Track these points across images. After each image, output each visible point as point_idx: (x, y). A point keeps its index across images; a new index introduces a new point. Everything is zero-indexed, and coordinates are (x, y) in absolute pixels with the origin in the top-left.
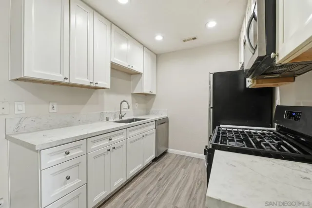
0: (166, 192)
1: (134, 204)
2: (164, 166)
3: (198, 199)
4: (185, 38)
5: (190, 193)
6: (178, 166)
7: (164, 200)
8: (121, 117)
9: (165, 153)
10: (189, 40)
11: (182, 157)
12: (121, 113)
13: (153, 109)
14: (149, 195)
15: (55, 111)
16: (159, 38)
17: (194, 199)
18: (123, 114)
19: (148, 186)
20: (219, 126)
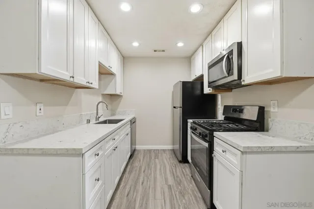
0: (155, 179)
1: (136, 194)
2: (140, 161)
3: (179, 175)
4: (156, 49)
5: (172, 174)
6: (151, 158)
7: (158, 184)
8: (97, 119)
9: (135, 150)
10: (160, 51)
11: (150, 151)
12: (97, 114)
13: (119, 110)
14: (144, 185)
15: (42, 114)
16: (136, 44)
17: (177, 177)
18: (99, 115)
19: (138, 179)
20: (189, 120)
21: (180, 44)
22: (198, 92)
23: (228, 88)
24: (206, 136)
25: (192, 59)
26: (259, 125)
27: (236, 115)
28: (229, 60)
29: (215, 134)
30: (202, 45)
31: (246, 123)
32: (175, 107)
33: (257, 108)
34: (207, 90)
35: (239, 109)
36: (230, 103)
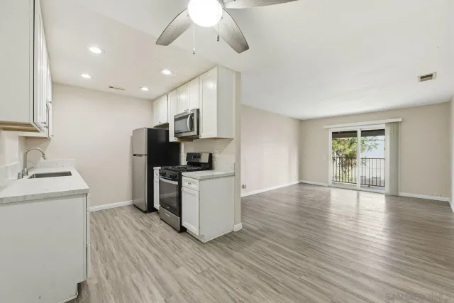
0: (122, 230)
4: (111, 85)
5: (140, 223)
8: (26, 172)
10: (117, 89)
12: (25, 167)
16: (86, 76)
20: (155, 168)
21: (145, 89)
22: (163, 139)
23: (190, 139)
24: (176, 177)
25: (154, 103)
26: (209, 166)
27: (195, 160)
28: (192, 120)
29: (183, 174)
30: (167, 94)
31: (203, 165)
32: (135, 155)
33: (208, 155)
34: (172, 139)
35: (198, 156)
36: (192, 151)
